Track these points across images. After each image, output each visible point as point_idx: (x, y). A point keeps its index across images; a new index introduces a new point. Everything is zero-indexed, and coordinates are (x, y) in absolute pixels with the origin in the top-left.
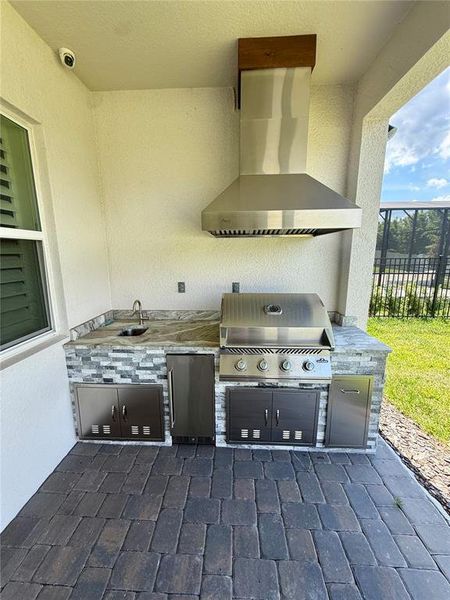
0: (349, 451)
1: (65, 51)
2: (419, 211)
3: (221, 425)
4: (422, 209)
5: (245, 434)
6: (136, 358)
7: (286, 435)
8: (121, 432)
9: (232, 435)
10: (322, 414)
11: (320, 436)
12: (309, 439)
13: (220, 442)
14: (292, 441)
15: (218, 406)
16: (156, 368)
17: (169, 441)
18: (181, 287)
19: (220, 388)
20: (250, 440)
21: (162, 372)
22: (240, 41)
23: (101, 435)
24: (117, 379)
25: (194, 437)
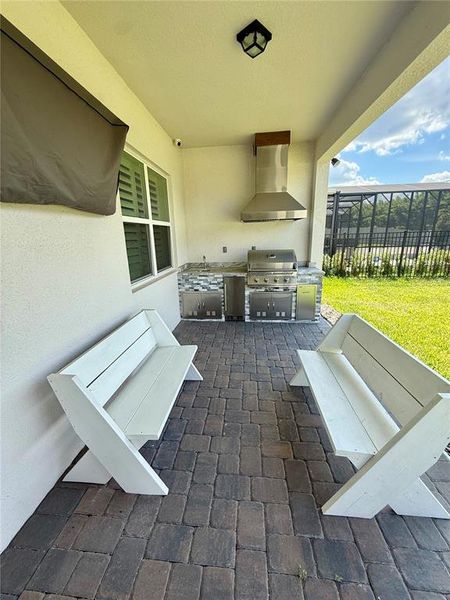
0: (303, 321)
1: (178, 140)
2: (415, 194)
3: (247, 311)
4: (417, 192)
5: (259, 314)
6: (210, 279)
7: (278, 314)
8: (202, 315)
9: (253, 315)
10: (294, 304)
11: (293, 315)
12: (288, 317)
13: (247, 319)
14: (280, 318)
15: (246, 302)
16: (219, 283)
17: (223, 319)
18: (225, 250)
19: (247, 293)
20: (262, 317)
21: (221, 286)
22: (257, 134)
23: (193, 317)
24: (201, 289)
25: (236, 317)
